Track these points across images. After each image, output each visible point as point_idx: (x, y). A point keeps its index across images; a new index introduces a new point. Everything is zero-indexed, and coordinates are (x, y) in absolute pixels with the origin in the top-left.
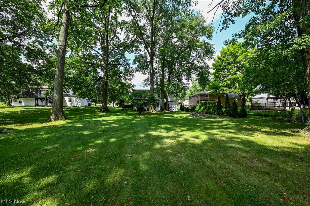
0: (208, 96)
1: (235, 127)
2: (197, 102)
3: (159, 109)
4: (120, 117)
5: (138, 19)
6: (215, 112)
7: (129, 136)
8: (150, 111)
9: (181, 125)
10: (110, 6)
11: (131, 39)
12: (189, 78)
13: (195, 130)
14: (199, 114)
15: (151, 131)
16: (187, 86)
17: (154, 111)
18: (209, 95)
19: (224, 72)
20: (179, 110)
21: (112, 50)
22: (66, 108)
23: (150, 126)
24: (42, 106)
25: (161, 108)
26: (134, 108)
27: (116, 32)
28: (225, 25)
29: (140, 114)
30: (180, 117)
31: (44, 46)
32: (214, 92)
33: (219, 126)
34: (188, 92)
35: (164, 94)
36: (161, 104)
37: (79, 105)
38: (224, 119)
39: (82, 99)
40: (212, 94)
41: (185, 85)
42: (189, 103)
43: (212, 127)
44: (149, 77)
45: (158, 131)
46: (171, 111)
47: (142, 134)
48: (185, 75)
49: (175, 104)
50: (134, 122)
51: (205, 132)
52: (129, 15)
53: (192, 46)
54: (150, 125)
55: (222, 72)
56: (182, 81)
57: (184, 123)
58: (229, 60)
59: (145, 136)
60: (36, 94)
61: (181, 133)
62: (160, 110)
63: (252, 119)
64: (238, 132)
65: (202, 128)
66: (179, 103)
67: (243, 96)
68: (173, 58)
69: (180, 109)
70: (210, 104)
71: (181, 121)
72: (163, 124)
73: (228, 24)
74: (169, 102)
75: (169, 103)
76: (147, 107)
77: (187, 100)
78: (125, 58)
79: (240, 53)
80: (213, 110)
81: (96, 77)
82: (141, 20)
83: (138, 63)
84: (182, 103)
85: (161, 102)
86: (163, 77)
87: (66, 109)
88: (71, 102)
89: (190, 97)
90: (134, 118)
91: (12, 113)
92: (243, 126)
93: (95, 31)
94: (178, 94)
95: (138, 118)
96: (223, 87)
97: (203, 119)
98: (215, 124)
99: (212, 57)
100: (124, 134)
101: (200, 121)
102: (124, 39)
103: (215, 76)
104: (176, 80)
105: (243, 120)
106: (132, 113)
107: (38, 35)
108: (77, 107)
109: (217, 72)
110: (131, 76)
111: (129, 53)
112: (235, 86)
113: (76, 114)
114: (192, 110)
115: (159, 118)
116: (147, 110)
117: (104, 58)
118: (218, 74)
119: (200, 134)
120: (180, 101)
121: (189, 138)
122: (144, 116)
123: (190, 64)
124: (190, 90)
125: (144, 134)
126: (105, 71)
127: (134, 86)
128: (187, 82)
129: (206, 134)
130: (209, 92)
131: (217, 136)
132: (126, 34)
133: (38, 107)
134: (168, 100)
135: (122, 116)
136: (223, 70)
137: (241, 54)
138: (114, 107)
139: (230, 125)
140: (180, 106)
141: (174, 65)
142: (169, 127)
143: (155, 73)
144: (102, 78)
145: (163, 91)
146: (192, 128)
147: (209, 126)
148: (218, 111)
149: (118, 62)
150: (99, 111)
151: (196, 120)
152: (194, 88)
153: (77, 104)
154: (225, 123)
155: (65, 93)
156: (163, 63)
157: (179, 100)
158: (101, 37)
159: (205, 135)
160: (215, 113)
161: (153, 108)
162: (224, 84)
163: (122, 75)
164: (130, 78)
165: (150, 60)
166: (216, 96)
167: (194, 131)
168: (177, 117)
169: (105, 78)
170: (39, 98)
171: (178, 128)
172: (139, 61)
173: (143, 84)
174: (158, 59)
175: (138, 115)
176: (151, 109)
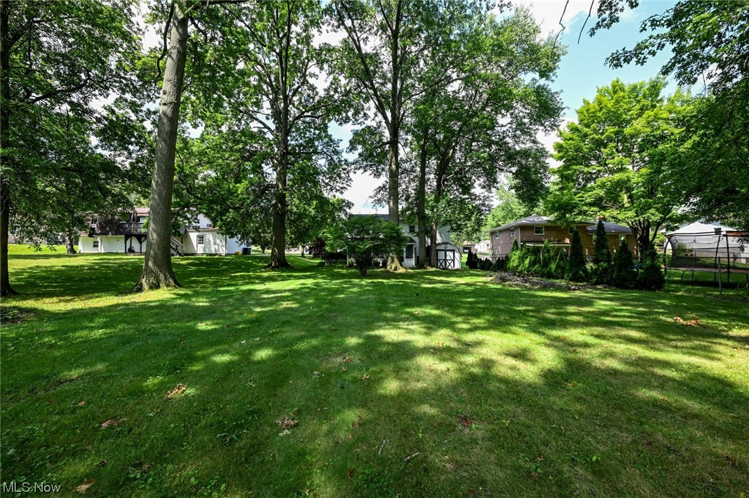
0: (543, 229)
1: (636, 320)
2: (512, 246)
3: (412, 262)
4: (310, 282)
5: (359, 34)
6: (563, 273)
7: (314, 342)
8: (388, 267)
9: (468, 308)
10: (291, 6)
11: (343, 89)
12: (491, 182)
13: (514, 328)
14: (518, 276)
15: (380, 327)
16: (487, 203)
17: (399, 269)
18: (545, 227)
19: (587, 166)
20: (465, 266)
21: (298, 118)
22: (191, 259)
23: (380, 310)
24: (141, 252)
25: (417, 259)
26: (350, 260)
27: (307, 73)
28: (608, 12)
29: (363, 275)
30: (467, 284)
31: (140, 113)
32: (560, 219)
33: (586, 317)
34: (489, 219)
35: (424, 224)
36: (417, 250)
37: (222, 252)
38: (592, 292)
39: (228, 236)
40: (553, 225)
41: (481, 202)
42: (489, 247)
43: (564, 317)
44: (387, 182)
45: (400, 328)
46: (444, 269)
47: (352, 337)
48: (480, 177)
49: (454, 251)
50: (341, 296)
51: (544, 334)
52: (338, 27)
53: (500, 99)
54: (382, 306)
55: (582, 164)
56: (473, 191)
57: (476, 302)
58: (602, 134)
59: (358, 344)
60: (127, 226)
61: (470, 337)
62: (414, 264)
63: (680, 293)
64: (657, 340)
65: (533, 319)
66: (465, 248)
67: (643, 229)
68: (449, 131)
69: (467, 263)
70: (548, 251)
71: (469, 298)
72: (419, 305)
73: (616, 10)
74: (439, 244)
75: (438, 248)
76: (382, 257)
77: (484, 240)
78: (329, 137)
79: (634, 112)
80: (558, 266)
81: (259, 185)
82: (367, 38)
83: (360, 149)
84: (472, 249)
85: (417, 245)
86: (423, 181)
87: (191, 261)
88: (203, 245)
89: (492, 233)
90: (345, 286)
91: (70, 270)
92: (661, 317)
93: (259, 74)
94: (461, 225)
95: (354, 285)
96: (586, 204)
97: (532, 292)
98: (571, 309)
99: (555, 125)
100: (303, 333)
101: (524, 299)
102: (327, 90)
103: (562, 176)
104: (457, 190)
105: (653, 298)
106: (344, 271)
107: (126, 85)
108: (216, 257)
109: (568, 165)
110: (344, 182)
111: (339, 125)
112: (620, 203)
113: (210, 274)
114: (500, 265)
115: (410, 287)
116: (381, 265)
117: (277, 136)
118: (570, 172)
119: (529, 342)
120: (466, 243)
121: (495, 357)
122: (370, 281)
123: (493, 146)
124: (493, 215)
125: (360, 337)
126: (279, 169)
127: (349, 205)
128: (486, 194)
129: (548, 342)
130: (545, 218)
131: (588, 351)
132: (331, 77)
133: (131, 256)
134: (436, 239)
135: (316, 281)
136: (585, 160)
137: (639, 115)
138: (305, 257)
139: (618, 314)
140: (467, 255)
141: (451, 151)
142: (434, 316)
143: (402, 173)
144: (273, 186)
145: (423, 218)
146: (502, 318)
147: (553, 314)
148: (573, 269)
149: (311, 147)
150: (265, 267)
151: (513, 296)
152: (503, 209)
153: (217, 248)
154: (602, 305)
155: (190, 222)
156: (424, 145)
157: (464, 240)
158: (271, 85)
159: (546, 345)
160: (565, 276)
161: (396, 260)
162: (589, 197)
163: (321, 177)
164: (342, 186)
165: (389, 140)
166: (564, 229)
167: (512, 332)
168: (458, 285)
169: (280, 186)
170: (135, 235)
171: (459, 319)
172: (364, 143)
173: (373, 200)
174: (410, 137)
175: (358, 277)
176: (393, 261)
